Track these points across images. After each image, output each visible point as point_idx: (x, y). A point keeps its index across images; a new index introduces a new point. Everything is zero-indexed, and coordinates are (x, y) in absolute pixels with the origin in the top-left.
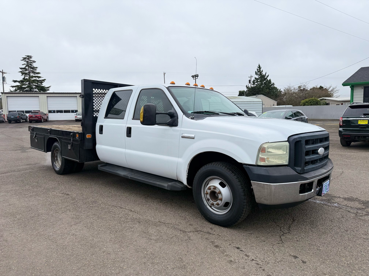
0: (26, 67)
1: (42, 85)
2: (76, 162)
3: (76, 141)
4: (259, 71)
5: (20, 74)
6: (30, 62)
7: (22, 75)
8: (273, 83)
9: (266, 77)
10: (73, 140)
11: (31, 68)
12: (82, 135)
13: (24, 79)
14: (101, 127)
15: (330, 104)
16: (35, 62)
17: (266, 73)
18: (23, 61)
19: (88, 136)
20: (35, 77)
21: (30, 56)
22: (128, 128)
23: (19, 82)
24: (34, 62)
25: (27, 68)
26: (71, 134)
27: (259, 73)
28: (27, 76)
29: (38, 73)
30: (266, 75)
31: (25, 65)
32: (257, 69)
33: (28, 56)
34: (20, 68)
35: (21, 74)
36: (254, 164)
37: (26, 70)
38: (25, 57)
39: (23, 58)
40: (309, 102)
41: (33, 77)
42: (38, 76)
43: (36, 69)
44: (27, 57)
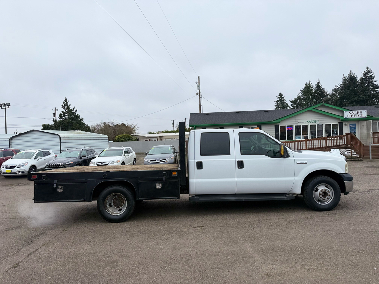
4: (66, 104)
8: (82, 118)
9: (74, 112)
10: (166, 179)
14: (200, 163)
15: (140, 139)
17: (74, 107)
27: (66, 106)
30: (74, 109)
32: (64, 103)
36: (344, 172)
40: (123, 138)
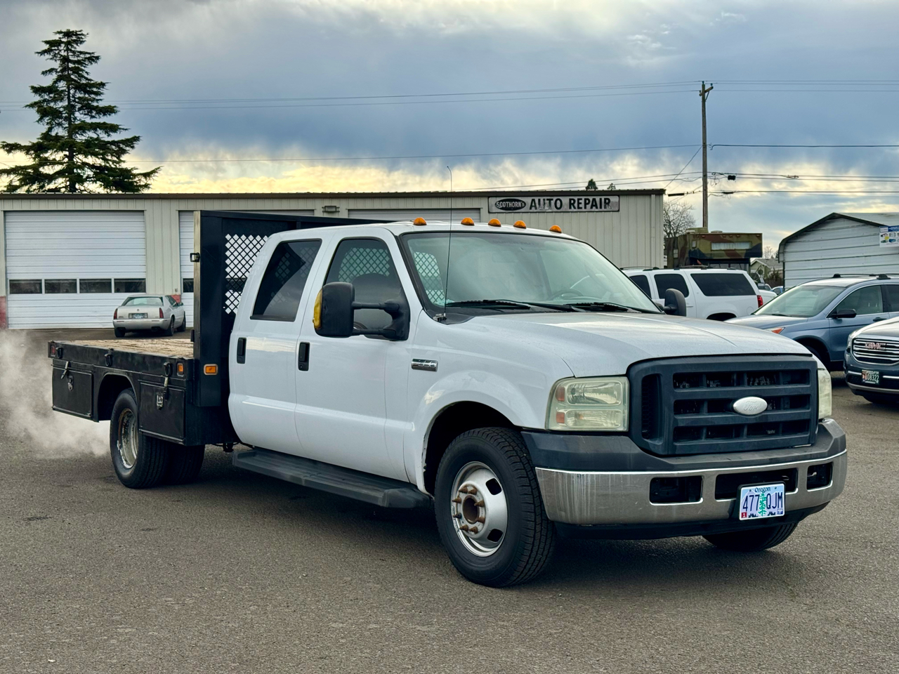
0: (55, 82)
1: (123, 166)
2: (175, 445)
3: (179, 383)
5: (34, 114)
6: (74, 62)
7: (41, 119)
10: (169, 382)
11: (79, 87)
12: (193, 366)
13: (46, 136)
14: (242, 343)
16: (97, 58)
18: (47, 56)
19: (209, 369)
20: (94, 127)
21: (76, 35)
22: (302, 344)
23: (27, 149)
24: (93, 59)
25: (62, 85)
26: (165, 364)
28: (60, 124)
29: (109, 110)
31: (54, 76)
33: (68, 34)
34: (33, 88)
35: (38, 116)
36: (542, 426)
37: (59, 96)
38: (57, 37)
39: (47, 42)
41: (83, 127)
42: (104, 123)
43: (97, 94)
44: (65, 40)
